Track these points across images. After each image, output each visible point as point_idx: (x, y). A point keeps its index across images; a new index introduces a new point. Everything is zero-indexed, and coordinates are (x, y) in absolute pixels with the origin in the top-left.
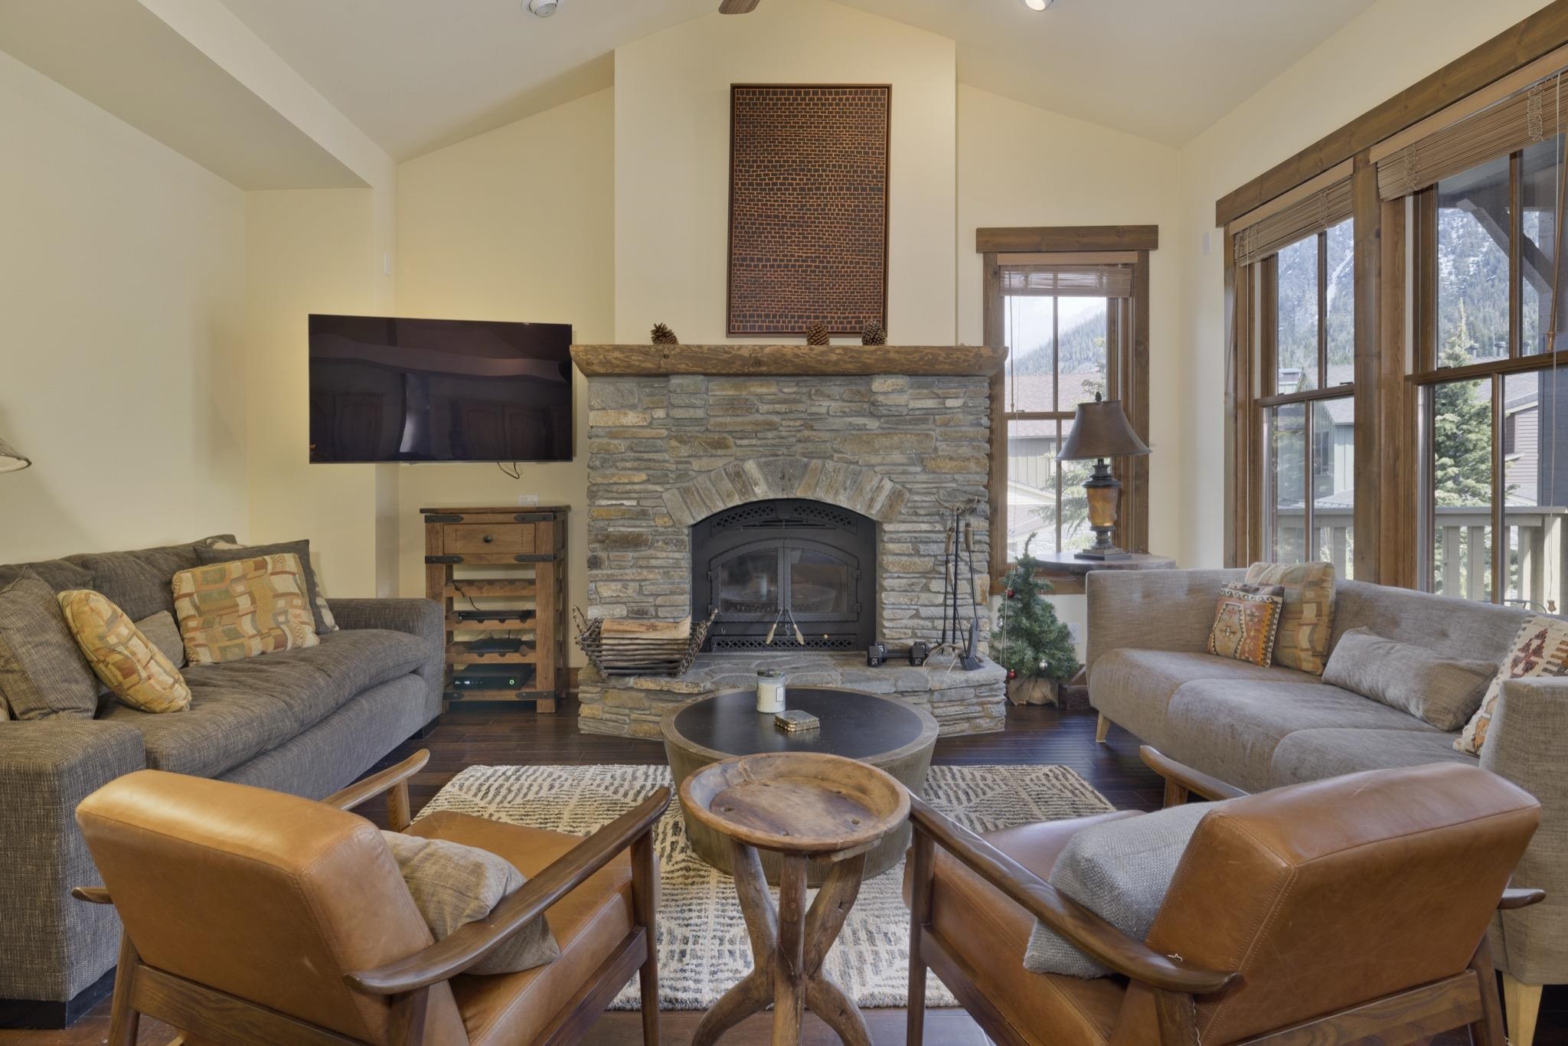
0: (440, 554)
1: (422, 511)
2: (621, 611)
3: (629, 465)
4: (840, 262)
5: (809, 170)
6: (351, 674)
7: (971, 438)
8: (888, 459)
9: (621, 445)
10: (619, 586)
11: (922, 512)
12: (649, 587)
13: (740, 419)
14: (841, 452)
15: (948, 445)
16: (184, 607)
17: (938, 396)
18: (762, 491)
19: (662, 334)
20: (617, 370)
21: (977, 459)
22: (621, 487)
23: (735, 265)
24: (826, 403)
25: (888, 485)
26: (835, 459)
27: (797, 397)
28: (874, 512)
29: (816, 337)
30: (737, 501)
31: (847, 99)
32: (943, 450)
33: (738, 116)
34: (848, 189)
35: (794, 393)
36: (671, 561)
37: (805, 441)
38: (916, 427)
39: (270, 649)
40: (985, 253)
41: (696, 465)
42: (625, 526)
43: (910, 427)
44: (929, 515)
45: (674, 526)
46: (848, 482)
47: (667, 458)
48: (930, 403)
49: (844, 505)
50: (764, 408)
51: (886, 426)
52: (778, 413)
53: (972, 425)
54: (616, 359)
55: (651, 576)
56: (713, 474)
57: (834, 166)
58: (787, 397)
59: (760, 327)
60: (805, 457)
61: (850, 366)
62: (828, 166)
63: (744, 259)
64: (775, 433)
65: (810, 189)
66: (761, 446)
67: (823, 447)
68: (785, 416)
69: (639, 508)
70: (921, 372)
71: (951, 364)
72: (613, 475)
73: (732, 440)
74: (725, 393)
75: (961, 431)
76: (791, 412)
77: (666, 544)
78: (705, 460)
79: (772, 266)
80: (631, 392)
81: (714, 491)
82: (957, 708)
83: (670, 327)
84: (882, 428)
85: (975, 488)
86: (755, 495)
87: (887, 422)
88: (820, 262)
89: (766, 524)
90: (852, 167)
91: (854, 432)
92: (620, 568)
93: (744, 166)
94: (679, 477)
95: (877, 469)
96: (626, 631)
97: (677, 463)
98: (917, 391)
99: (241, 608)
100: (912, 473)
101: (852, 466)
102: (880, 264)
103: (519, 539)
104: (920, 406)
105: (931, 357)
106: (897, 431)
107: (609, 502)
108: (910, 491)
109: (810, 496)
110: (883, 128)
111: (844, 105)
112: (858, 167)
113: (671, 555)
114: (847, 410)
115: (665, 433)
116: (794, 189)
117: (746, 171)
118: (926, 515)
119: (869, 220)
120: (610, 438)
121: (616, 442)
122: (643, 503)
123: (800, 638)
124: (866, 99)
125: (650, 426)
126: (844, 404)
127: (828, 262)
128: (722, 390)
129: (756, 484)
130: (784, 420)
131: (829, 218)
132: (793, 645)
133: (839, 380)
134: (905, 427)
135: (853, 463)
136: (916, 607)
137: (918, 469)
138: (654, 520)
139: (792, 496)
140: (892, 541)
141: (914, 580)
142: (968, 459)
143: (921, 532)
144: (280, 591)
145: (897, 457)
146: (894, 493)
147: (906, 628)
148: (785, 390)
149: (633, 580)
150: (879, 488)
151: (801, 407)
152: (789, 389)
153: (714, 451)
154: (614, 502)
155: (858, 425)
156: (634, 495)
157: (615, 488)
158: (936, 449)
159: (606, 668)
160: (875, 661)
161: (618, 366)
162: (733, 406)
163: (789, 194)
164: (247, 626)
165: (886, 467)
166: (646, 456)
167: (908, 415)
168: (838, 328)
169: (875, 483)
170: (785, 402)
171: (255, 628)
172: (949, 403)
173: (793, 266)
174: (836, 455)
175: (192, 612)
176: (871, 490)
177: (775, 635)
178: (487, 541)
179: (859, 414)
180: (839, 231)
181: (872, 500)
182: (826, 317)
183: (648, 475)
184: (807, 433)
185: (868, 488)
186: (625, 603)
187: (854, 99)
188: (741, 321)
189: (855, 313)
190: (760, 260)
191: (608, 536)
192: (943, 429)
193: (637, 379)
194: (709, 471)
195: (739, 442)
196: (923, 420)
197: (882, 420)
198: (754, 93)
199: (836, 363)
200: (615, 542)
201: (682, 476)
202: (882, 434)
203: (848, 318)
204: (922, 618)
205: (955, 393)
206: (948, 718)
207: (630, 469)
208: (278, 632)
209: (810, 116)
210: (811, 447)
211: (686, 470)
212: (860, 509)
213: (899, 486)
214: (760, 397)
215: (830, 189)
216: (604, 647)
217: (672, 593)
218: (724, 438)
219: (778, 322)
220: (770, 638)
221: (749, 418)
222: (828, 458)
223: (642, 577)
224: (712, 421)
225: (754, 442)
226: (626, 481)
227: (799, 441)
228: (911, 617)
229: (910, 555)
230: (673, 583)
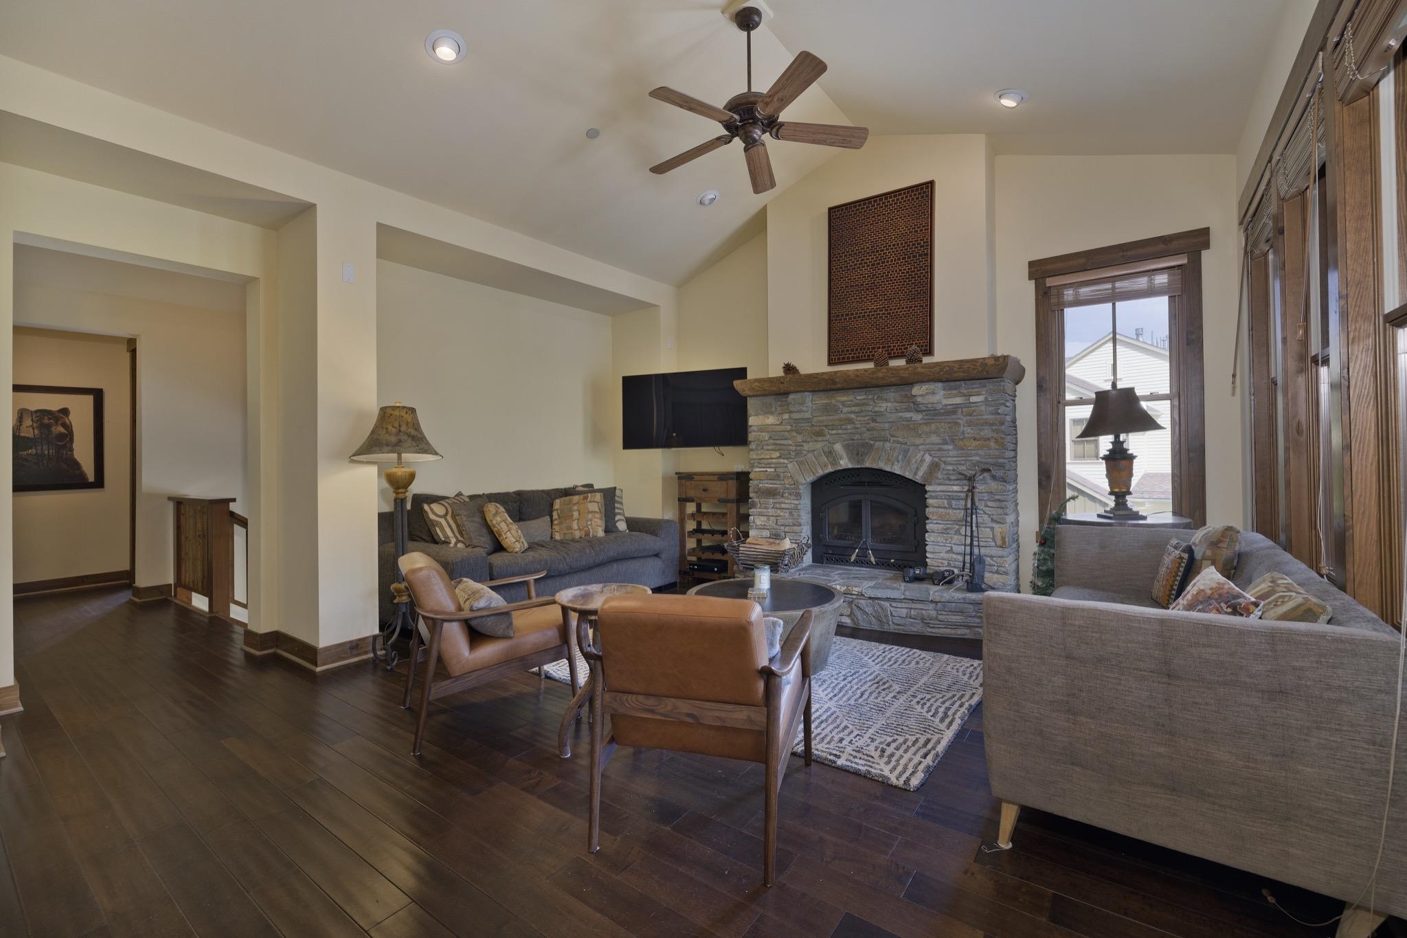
0: (684, 497)
1: (676, 473)
2: (766, 533)
3: (770, 447)
4: (899, 308)
5: (878, 251)
6: (606, 550)
7: (990, 424)
8: (928, 441)
9: (766, 436)
10: (765, 518)
11: (952, 478)
12: (781, 521)
13: (831, 418)
14: (895, 437)
15: (972, 429)
16: (555, 515)
17: (964, 395)
18: (845, 463)
19: (789, 369)
20: (759, 393)
21: (995, 439)
22: (766, 461)
23: (833, 320)
24: (884, 405)
25: (928, 459)
26: (891, 441)
27: (867, 401)
28: (917, 477)
29: (881, 363)
30: (830, 469)
31: (902, 198)
32: (968, 433)
33: (833, 226)
34: (904, 258)
35: (864, 399)
36: (793, 505)
37: (872, 430)
38: (948, 417)
39: (583, 536)
40: (1036, 280)
41: (806, 447)
42: (767, 483)
43: (943, 417)
44: (958, 480)
45: (794, 484)
46: (901, 457)
47: (790, 443)
48: (958, 400)
49: (898, 472)
50: (845, 410)
51: (926, 417)
52: (854, 412)
53: (992, 414)
54: (756, 386)
55: (782, 514)
56: (815, 452)
57: (894, 245)
58: (859, 402)
59: (848, 358)
60: (872, 440)
61: (893, 380)
62: (890, 246)
63: (838, 316)
64: (853, 425)
65: (879, 264)
66: (844, 434)
67: (883, 433)
68: (859, 414)
69: (776, 473)
70: (944, 379)
71: (964, 372)
72: (762, 454)
73: (827, 430)
74: (822, 402)
75: (982, 419)
76: (862, 411)
77: (790, 495)
78: (811, 444)
79: (855, 318)
80: (771, 405)
81: (817, 463)
82: (958, 617)
83: (794, 363)
84: (925, 419)
85: (995, 460)
86: (841, 465)
87: (927, 415)
88: (886, 310)
89: (854, 484)
90: (906, 243)
91: (905, 423)
92: (766, 508)
93: (837, 257)
94: (797, 454)
95: (920, 448)
96: (757, 544)
97: (796, 446)
98: (949, 392)
99: (574, 516)
100: (946, 450)
101: (903, 446)
102: (926, 306)
103: (719, 489)
104: (951, 403)
105: (948, 368)
106: (934, 421)
107: (760, 470)
108: (945, 463)
109: (875, 466)
110: (928, 211)
111: (900, 202)
112: (910, 242)
113: (793, 502)
114: (898, 408)
115: (789, 428)
116: (868, 266)
117: (839, 260)
118: (956, 480)
119: (919, 277)
120: (761, 432)
121: (763, 434)
122: (778, 470)
123: (873, 559)
124: (915, 195)
125: (781, 424)
126: (897, 404)
127: (891, 310)
128: (822, 400)
129: (841, 459)
130: (858, 416)
131: (891, 280)
132: (868, 564)
133: (893, 389)
134: (940, 418)
135: (904, 444)
136: (950, 545)
137: (951, 447)
138: (783, 480)
139: (863, 466)
140: (932, 497)
141: (949, 526)
142: (988, 439)
143: (953, 492)
144: (591, 510)
145: (934, 439)
146: (933, 463)
147: (943, 559)
148: (858, 398)
149: (772, 516)
150: (922, 461)
151: (870, 408)
152: (860, 397)
153: (816, 439)
154: (762, 469)
155: (906, 418)
156: (774, 466)
157: (762, 461)
158: (963, 432)
159: (743, 564)
160: (907, 579)
161: (758, 391)
162: (827, 409)
163: (865, 269)
164: (575, 526)
165: (927, 446)
166: (778, 442)
167: (942, 409)
168: (898, 353)
169: (919, 457)
170: (857, 405)
171: (578, 526)
172: (973, 399)
173: (868, 316)
174: (892, 439)
175: (557, 517)
176: (916, 462)
177: (857, 556)
178: (705, 490)
179: (907, 410)
180: (898, 288)
181: (918, 469)
182: (890, 346)
183: (780, 453)
184: (872, 425)
185: (914, 461)
186: (768, 529)
187: (907, 197)
188: (837, 355)
189: (909, 341)
190: (847, 315)
191: (759, 489)
192: (968, 418)
193: (774, 397)
194: (814, 451)
195: (830, 432)
196: (954, 412)
197: (923, 414)
198: (842, 210)
199: (883, 378)
200: (763, 493)
201: (798, 453)
202: (924, 424)
203: (905, 345)
204: (954, 553)
205: (977, 392)
206: (950, 623)
207: (771, 450)
208: (587, 529)
209: (878, 216)
210: (875, 433)
211: (801, 450)
212: (908, 475)
213: (936, 459)
214: (843, 403)
215: (892, 261)
216: (741, 552)
217: (794, 525)
218: (822, 430)
219: (859, 353)
220: (853, 558)
221: (837, 417)
222: (887, 440)
223: (777, 514)
224: (815, 419)
225: (840, 431)
226: (768, 457)
227: (868, 430)
228: (947, 552)
229: (945, 508)
230: (794, 519)
